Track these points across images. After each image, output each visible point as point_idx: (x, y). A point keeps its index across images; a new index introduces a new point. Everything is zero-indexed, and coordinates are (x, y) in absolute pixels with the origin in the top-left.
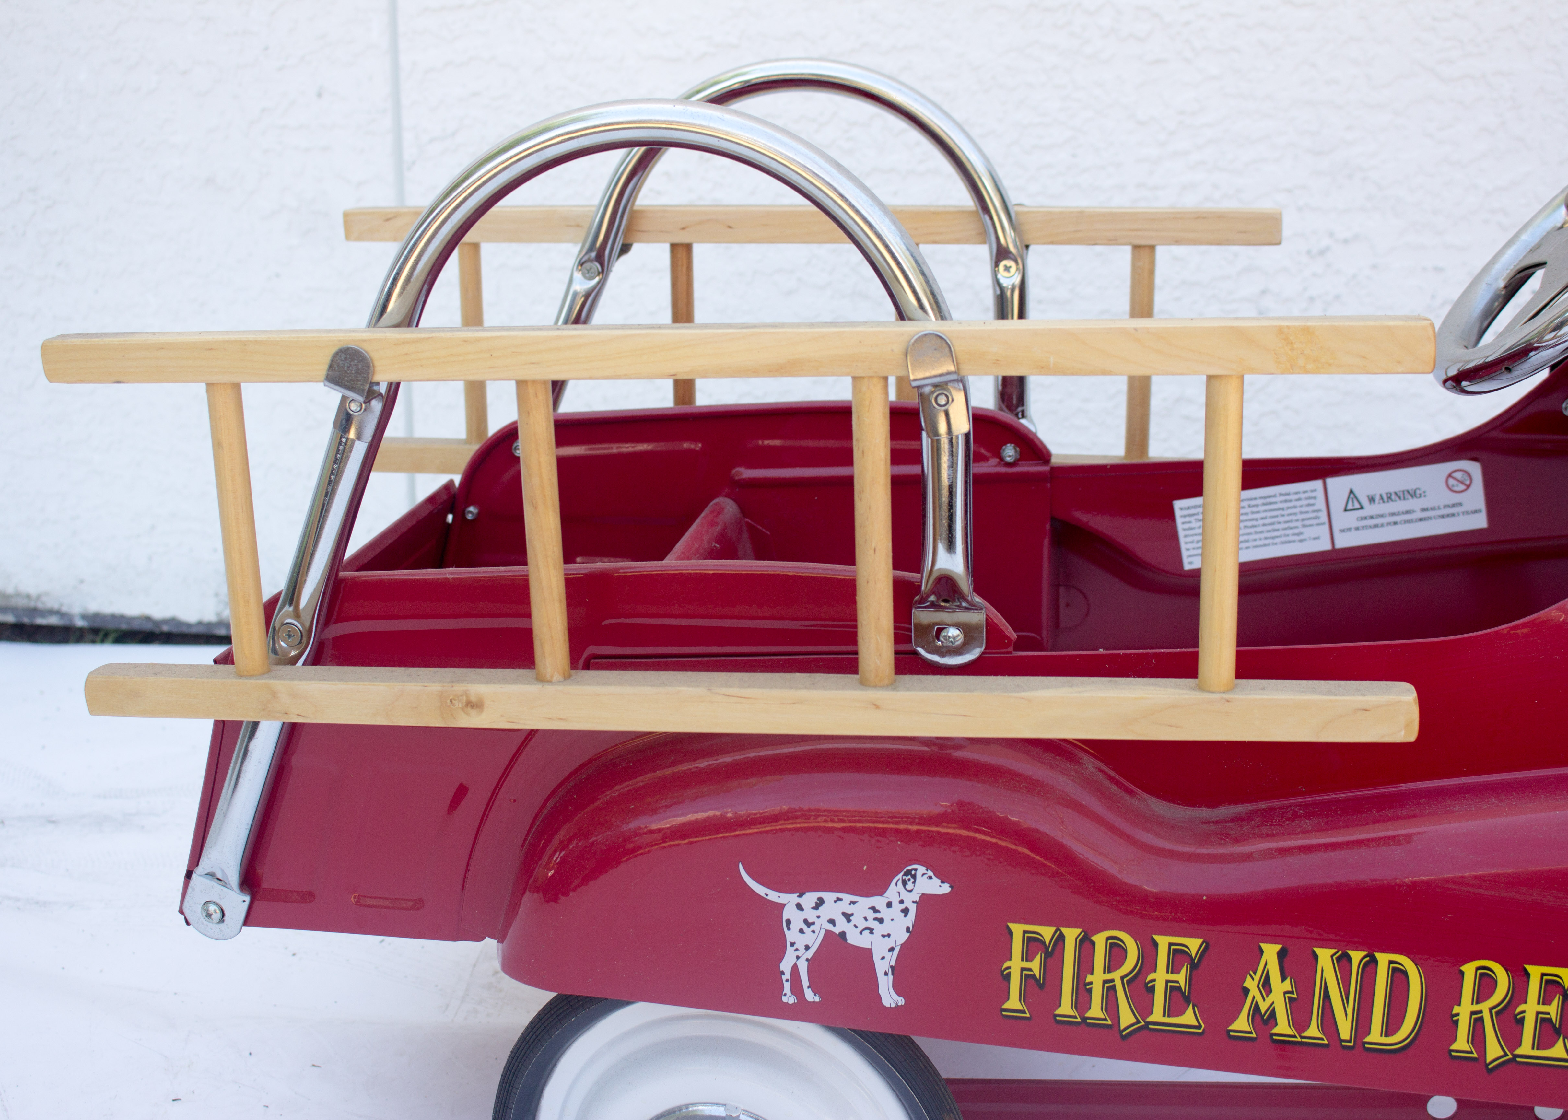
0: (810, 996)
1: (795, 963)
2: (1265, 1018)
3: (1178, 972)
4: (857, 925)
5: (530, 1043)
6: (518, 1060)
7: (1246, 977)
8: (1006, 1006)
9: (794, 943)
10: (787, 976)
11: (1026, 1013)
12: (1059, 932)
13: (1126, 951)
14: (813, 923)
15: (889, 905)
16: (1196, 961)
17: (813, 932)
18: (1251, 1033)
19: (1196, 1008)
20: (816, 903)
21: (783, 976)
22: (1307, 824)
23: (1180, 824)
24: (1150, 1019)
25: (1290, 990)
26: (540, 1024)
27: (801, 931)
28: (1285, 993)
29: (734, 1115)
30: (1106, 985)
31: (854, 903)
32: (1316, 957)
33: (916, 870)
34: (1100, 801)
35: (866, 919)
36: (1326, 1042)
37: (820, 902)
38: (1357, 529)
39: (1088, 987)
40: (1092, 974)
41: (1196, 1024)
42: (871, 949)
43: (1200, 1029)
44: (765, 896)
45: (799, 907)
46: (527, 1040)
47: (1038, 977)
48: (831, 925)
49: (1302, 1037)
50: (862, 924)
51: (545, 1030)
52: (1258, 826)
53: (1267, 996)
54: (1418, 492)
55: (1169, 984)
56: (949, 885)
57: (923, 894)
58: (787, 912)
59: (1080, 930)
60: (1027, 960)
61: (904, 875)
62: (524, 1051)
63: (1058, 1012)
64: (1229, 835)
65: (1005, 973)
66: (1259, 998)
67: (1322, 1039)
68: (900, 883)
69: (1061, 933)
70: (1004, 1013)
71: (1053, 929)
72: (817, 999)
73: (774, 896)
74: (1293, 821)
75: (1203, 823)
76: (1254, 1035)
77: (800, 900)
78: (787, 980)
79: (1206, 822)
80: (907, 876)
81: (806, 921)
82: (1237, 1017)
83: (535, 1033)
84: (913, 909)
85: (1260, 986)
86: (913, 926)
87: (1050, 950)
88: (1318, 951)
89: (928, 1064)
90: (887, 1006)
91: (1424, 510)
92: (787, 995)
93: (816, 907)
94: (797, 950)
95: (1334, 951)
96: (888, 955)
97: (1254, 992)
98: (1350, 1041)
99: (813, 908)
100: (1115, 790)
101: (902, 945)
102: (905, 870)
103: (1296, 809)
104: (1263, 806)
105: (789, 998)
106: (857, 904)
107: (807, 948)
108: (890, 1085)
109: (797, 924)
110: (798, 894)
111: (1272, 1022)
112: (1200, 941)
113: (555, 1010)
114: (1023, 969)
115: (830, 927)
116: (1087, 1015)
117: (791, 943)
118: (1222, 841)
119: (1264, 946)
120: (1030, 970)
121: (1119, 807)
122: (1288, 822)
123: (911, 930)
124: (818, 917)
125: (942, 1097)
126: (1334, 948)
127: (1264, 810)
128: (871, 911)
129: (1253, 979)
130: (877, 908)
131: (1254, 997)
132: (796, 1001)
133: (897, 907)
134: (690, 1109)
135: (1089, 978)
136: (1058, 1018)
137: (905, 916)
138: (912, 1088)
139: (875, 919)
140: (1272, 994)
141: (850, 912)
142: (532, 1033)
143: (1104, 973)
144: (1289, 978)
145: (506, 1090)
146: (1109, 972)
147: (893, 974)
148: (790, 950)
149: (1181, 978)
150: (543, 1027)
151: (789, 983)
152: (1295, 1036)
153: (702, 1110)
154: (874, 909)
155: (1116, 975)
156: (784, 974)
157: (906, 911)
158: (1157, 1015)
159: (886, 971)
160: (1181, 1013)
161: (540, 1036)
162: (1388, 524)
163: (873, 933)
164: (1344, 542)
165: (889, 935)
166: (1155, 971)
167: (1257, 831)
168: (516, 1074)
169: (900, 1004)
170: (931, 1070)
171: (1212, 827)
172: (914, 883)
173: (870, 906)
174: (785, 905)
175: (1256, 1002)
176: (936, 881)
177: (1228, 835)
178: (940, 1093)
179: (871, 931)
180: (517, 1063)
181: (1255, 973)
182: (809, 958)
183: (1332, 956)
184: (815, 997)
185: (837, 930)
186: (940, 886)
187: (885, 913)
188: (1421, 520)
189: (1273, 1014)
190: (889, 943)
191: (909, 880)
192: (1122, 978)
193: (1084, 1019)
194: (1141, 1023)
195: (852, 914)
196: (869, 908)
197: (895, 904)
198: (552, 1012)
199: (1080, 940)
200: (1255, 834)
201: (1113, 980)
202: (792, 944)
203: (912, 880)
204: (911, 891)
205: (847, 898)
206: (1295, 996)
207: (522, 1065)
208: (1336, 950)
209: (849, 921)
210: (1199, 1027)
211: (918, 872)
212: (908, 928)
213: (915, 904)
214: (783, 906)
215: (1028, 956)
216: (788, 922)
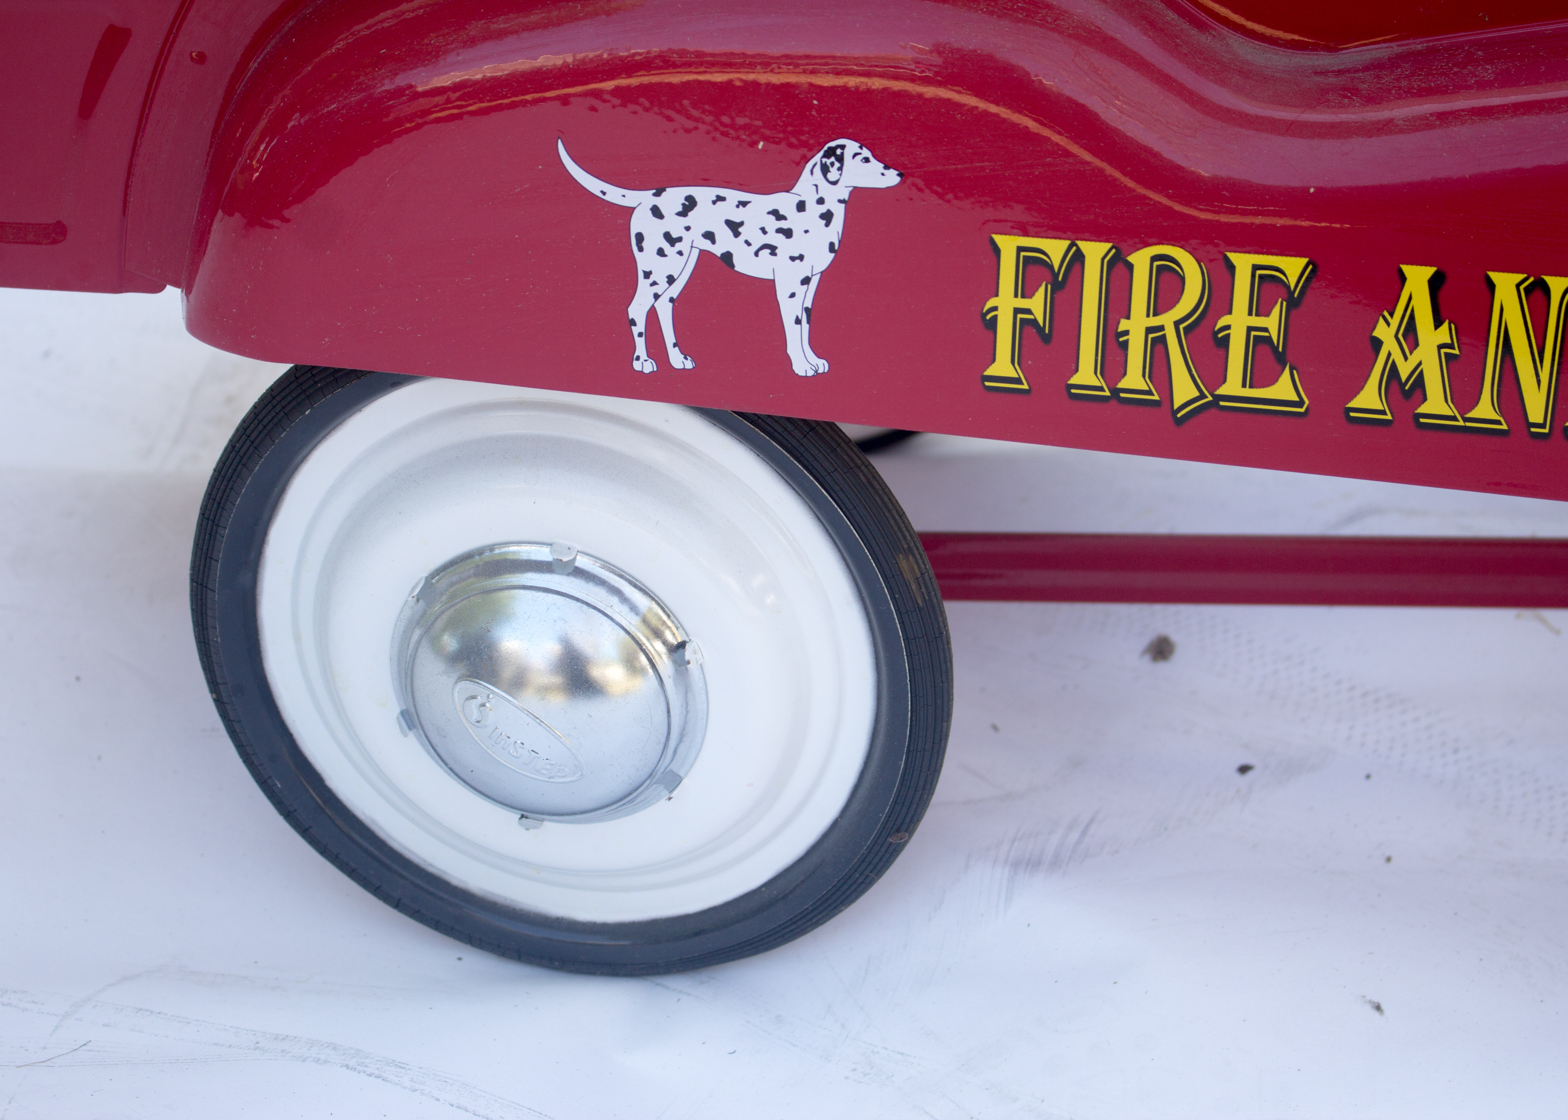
0: (677, 359)
1: (653, 306)
2: (1407, 388)
3: (1267, 314)
4: (750, 241)
5: (241, 453)
6: (225, 482)
7: (1377, 321)
8: (990, 371)
9: (650, 273)
10: (640, 327)
11: (1022, 383)
12: (1074, 248)
13: (1182, 279)
14: (680, 239)
15: (801, 206)
16: (1296, 295)
17: (680, 253)
18: (1383, 412)
19: (1295, 372)
20: (683, 205)
21: (633, 327)
22: (1488, 72)
23: (1278, 75)
24: (1221, 391)
25: (1449, 341)
26: (256, 422)
27: (661, 252)
28: (1440, 347)
29: (565, 559)
30: (1151, 336)
31: (744, 204)
32: (1491, 286)
33: (843, 147)
34: (1145, 34)
35: (764, 231)
36: (1504, 427)
37: (690, 204)
39: (1121, 339)
40: (1128, 318)
41: (1296, 399)
42: (773, 281)
43: (1302, 407)
44: (601, 195)
45: (657, 212)
46: (237, 449)
47: (1041, 324)
48: (708, 242)
49: (1466, 420)
50: (759, 240)
51: (265, 431)
52: (1407, 76)
53: (1411, 353)
55: (1253, 333)
56: (897, 172)
57: (855, 188)
58: (640, 222)
59: (1108, 245)
60: (1023, 297)
61: (824, 156)
62: (233, 467)
63: (1074, 380)
64: (1357, 89)
65: (988, 317)
66: (1397, 356)
67: (1499, 422)
68: (818, 169)
69: (1079, 250)
70: (987, 384)
71: (1066, 243)
72: (689, 365)
73: (615, 195)
74: (1465, 67)
75: (1316, 73)
76: (1389, 417)
77: (657, 201)
78: (640, 335)
79: (1324, 73)
80: (829, 158)
81: (667, 236)
82: (1362, 387)
83: (249, 436)
84: (839, 212)
85: (1400, 336)
86: (840, 242)
87: (1060, 279)
88: (1496, 276)
89: (874, 477)
90: (800, 374)
92: (642, 360)
93: (683, 213)
94: (654, 284)
95: (1522, 276)
96: (800, 290)
97: (1390, 345)
98: (1542, 426)
99: (679, 214)
100: (1173, 19)
101: (822, 273)
102: (826, 148)
103: (1472, 50)
104: (1419, 47)
105: (644, 365)
106: (749, 206)
107: (671, 280)
108: (814, 511)
109: (654, 240)
110: (654, 191)
111: (1417, 394)
112: (1304, 261)
113: (278, 398)
114: (1017, 311)
115: (706, 245)
116: (1121, 385)
117: (644, 272)
118: (1346, 100)
119: (1406, 269)
120: (1029, 311)
121: (1177, 45)
122: (1455, 69)
123: (836, 247)
124: (688, 228)
125: (896, 528)
126: (1522, 273)
127: (1420, 52)
128: (772, 218)
129: (1388, 324)
130: (781, 213)
131: (1389, 354)
132: (655, 369)
133: (814, 210)
134: (497, 551)
135: (1124, 325)
136: (1073, 391)
137: (827, 225)
138: (848, 514)
139: (779, 231)
140: (1418, 348)
141: (738, 220)
142: (244, 437)
143: (1148, 316)
144: (1447, 321)
145: (208, 531)
146: (1155, 315)
147: (808, 322)
148: (643, 283)
149: (1272, 323)
150: (261, 427)
151: (643, 339)
152: (1454, 418)
153: (514, 553)
154: (776, 214)
155: (1167, 320)
156: (635, 325)
157: (827, 217)
158: (1233, 386)
159: (797, 317)
160: (1271, 380)
161: (257, 442)
163: (775, 255)
165: (801, 258)
166: (1230, 312)
167: (1404, 83)
168: (221, 505)
169: (821, 371)
170: (877, 487)
171: (1332, 80)
172: (840, 169)
173: (771, 209)
174: (634, 208)
175: (1394, 362)
176: (876, 166)
177: (1355, 91)
178: (892, 522)
179: (773, 250)
180: (222, 487)
181: (1392, 315)
182: (675, 297)
183: (1518, 286)
184: (685, 361)
185: (718, 250)
186: (883, 174)
187: (794, 220)
189: (1419, 382)
190: (801, 270)
191: (832, 164)
192: (1177, 324)
193: (1115, 392)
194: (1207, 397)
195: (742, 224)
196: (769, 213)
197: (811, 204)
198: (275, 402)
199: (1109, 262)
200: (1400, 88)
201: (1161, 328)
202: (647, 275)
203: (837, 165)
204: (834, 183)
205: (733, 196)
206: (1456, 352)
207: (231, 489)
208: (1525, 275)
209: (737, 234)
210: (1300, 404)
211: (846, 151)
212: (832, 245)
213: (843, 206)
214: (631, 210)
215: (1025, 290)
216: (640, 237)
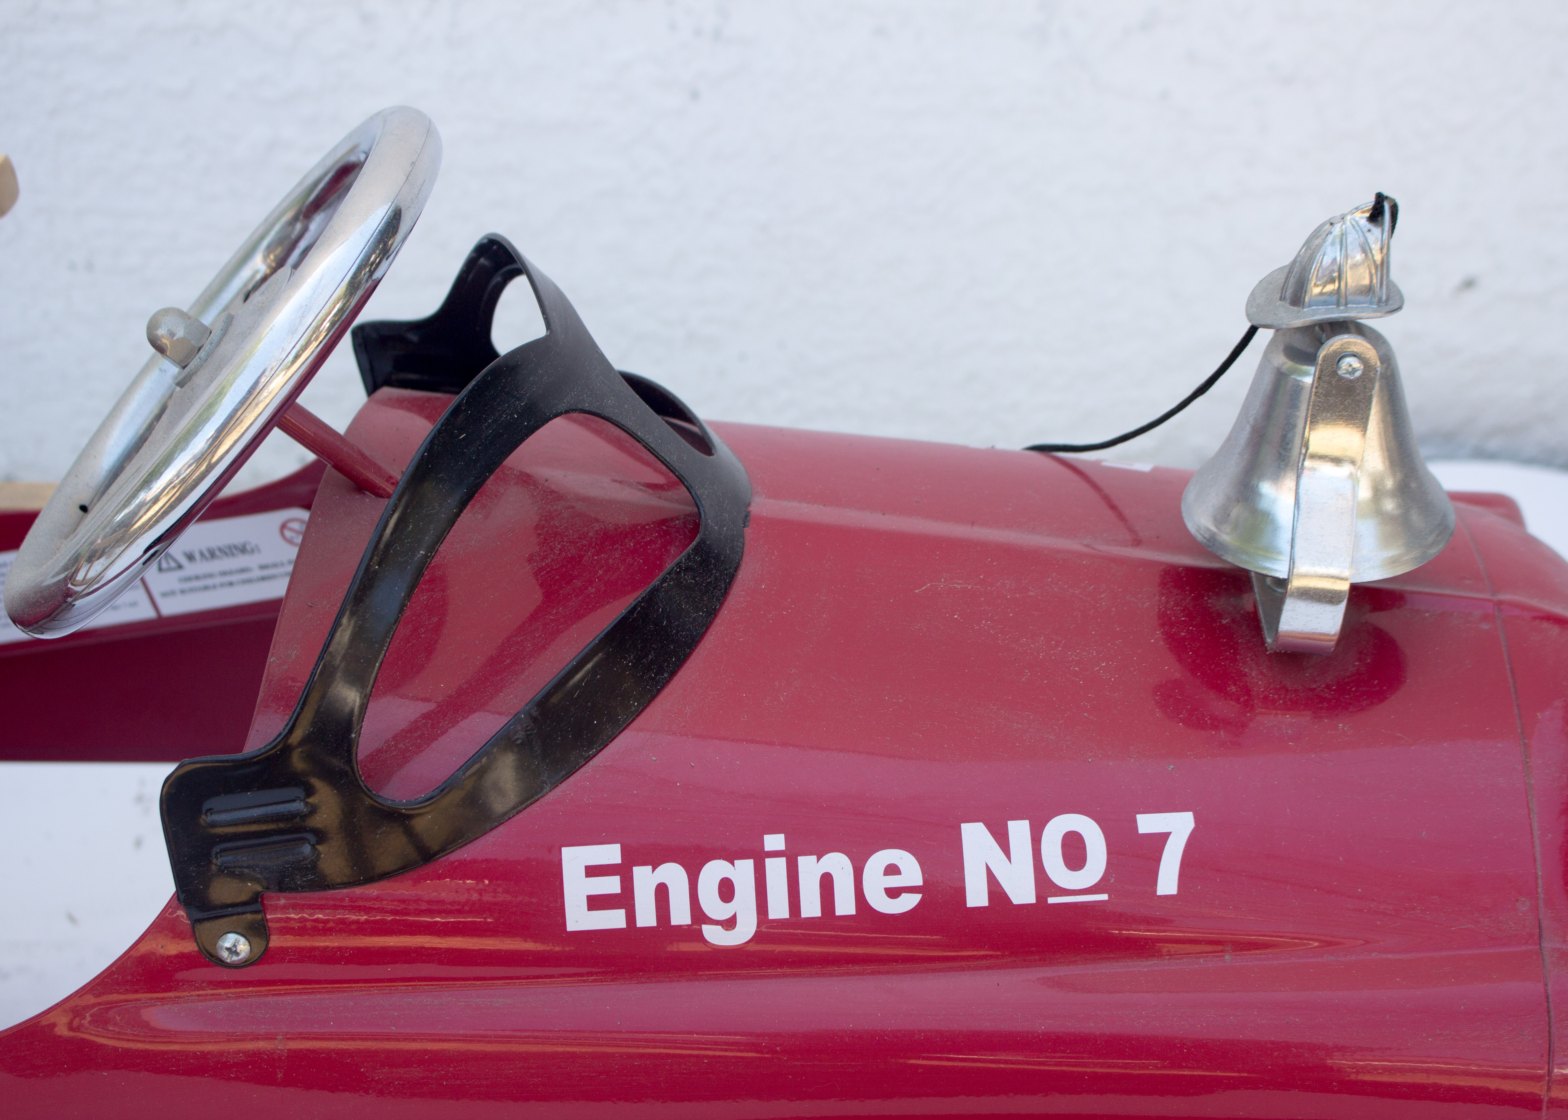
38: (183, 592)
54: (248, 547)
91: (263, 567)
162: (222, 585)
164: (171, 607)
188: (263, 579)
